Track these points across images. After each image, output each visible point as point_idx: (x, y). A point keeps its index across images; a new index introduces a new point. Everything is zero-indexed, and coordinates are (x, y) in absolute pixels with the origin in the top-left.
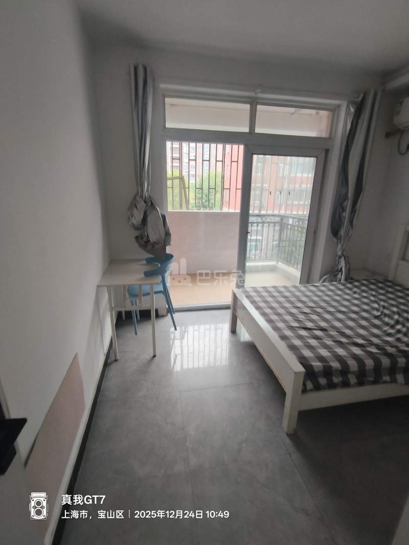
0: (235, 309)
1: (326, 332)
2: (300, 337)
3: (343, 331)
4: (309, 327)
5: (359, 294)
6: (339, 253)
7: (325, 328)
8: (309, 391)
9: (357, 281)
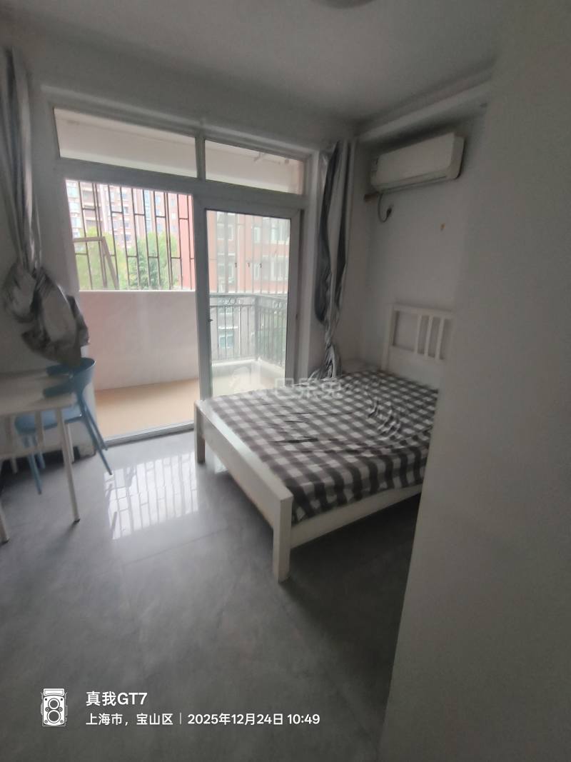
0: (200, 430)
1: (316, 442)
2: (287, 454)
3: (336, 437)
4: (296, 439)
5: (352, 390)
6: (328, 342)
7: (315, 437)
8: (301, 520)
9: (349, 374)
